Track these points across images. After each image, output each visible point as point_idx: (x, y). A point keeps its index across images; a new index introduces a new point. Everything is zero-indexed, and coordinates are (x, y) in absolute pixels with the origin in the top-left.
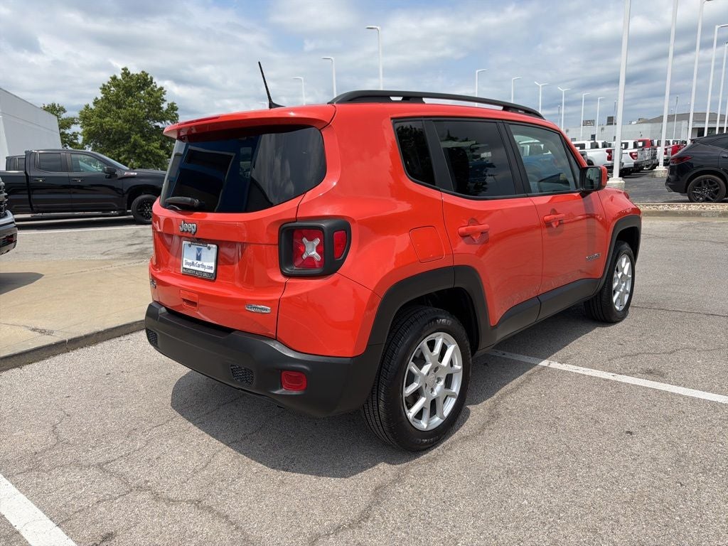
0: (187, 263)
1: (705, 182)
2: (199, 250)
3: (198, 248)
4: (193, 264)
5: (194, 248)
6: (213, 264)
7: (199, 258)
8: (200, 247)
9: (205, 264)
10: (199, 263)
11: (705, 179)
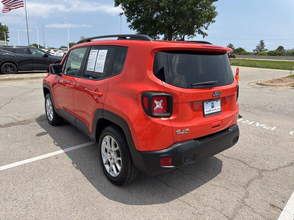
0: (207, 112)
1: (8, 66)
2: (212, 103)
3: (211, 103)
4: (210, 110)
5: (210, 104)
6: (220, 107)
7: (213, 107)
8: (213, 102)
9: (216, 108)
10: (213, 109)
11: (8, 64)
